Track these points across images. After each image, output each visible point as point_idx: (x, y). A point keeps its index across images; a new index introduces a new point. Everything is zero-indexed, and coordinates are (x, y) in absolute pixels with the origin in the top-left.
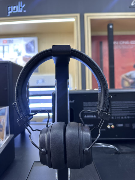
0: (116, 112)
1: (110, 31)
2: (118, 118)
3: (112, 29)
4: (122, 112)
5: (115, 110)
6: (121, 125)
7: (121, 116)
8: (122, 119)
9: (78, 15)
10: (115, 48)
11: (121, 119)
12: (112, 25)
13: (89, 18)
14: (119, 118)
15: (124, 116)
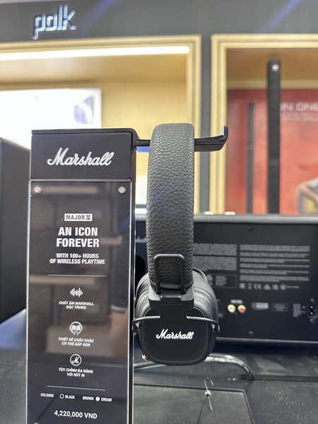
0: (252, 272)
1: (273, 78)
2: (255, 287)
3: (278, 74)
4: (266, 272)
5: (249, 266)
6: (265, 306)
7: (263, 284)
8: (267, 291)
9: (197, 39)
10: (284, 119)
11: (263, 291)
12: (279, 63)
13: (224, 46)
14: (259, 287)
15: (271, 284)
